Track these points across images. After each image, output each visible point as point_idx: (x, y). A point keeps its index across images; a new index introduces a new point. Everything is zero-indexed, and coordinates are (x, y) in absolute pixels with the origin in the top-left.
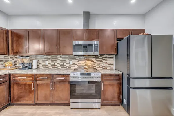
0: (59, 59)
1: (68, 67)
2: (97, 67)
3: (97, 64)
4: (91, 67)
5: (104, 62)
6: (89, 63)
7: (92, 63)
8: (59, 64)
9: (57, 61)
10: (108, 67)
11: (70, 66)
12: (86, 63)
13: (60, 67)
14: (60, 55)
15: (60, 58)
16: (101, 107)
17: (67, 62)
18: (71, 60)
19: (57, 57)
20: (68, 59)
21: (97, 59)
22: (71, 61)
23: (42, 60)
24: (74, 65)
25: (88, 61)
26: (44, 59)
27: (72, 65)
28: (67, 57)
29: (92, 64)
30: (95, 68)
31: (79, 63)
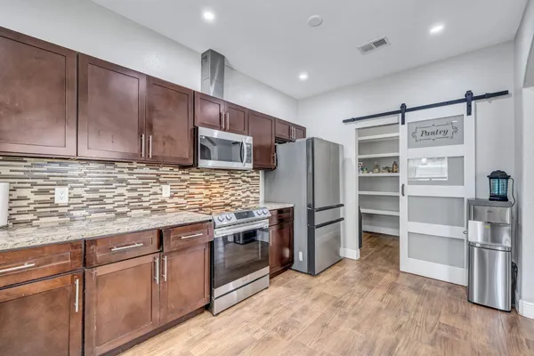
0: (121, 181)
1: (155, 207)
2: (233, 201)
3: (231, 192)
4: (218, 200)
5: (244, 187)
6: (215, 191)
7: (222, 190)
8: (122, 198)
9: (114, 186)
10: (251, 199)
11: (164, 202)
12: (206, 192)
13: (126, 209)
14: (127, 165)
15: (126, 176)
16: (270, 283)
17: (156, 189)
18: (165, 183)
19: (117, 170)
20: (157, 179)
21: (231, 181)
22: (169, 187)
23: (34, 184)
24: (176, 200)
25: (212, 186)
26: (46, 178)
27: (172, 197)
28: (155, 171)
29: (221, 194)
30: (227, 201)
31: (191, 191)
